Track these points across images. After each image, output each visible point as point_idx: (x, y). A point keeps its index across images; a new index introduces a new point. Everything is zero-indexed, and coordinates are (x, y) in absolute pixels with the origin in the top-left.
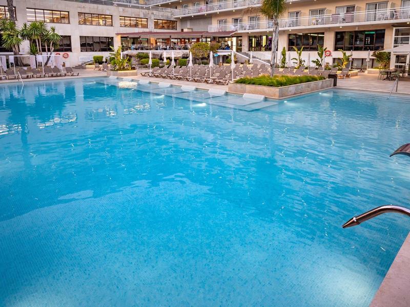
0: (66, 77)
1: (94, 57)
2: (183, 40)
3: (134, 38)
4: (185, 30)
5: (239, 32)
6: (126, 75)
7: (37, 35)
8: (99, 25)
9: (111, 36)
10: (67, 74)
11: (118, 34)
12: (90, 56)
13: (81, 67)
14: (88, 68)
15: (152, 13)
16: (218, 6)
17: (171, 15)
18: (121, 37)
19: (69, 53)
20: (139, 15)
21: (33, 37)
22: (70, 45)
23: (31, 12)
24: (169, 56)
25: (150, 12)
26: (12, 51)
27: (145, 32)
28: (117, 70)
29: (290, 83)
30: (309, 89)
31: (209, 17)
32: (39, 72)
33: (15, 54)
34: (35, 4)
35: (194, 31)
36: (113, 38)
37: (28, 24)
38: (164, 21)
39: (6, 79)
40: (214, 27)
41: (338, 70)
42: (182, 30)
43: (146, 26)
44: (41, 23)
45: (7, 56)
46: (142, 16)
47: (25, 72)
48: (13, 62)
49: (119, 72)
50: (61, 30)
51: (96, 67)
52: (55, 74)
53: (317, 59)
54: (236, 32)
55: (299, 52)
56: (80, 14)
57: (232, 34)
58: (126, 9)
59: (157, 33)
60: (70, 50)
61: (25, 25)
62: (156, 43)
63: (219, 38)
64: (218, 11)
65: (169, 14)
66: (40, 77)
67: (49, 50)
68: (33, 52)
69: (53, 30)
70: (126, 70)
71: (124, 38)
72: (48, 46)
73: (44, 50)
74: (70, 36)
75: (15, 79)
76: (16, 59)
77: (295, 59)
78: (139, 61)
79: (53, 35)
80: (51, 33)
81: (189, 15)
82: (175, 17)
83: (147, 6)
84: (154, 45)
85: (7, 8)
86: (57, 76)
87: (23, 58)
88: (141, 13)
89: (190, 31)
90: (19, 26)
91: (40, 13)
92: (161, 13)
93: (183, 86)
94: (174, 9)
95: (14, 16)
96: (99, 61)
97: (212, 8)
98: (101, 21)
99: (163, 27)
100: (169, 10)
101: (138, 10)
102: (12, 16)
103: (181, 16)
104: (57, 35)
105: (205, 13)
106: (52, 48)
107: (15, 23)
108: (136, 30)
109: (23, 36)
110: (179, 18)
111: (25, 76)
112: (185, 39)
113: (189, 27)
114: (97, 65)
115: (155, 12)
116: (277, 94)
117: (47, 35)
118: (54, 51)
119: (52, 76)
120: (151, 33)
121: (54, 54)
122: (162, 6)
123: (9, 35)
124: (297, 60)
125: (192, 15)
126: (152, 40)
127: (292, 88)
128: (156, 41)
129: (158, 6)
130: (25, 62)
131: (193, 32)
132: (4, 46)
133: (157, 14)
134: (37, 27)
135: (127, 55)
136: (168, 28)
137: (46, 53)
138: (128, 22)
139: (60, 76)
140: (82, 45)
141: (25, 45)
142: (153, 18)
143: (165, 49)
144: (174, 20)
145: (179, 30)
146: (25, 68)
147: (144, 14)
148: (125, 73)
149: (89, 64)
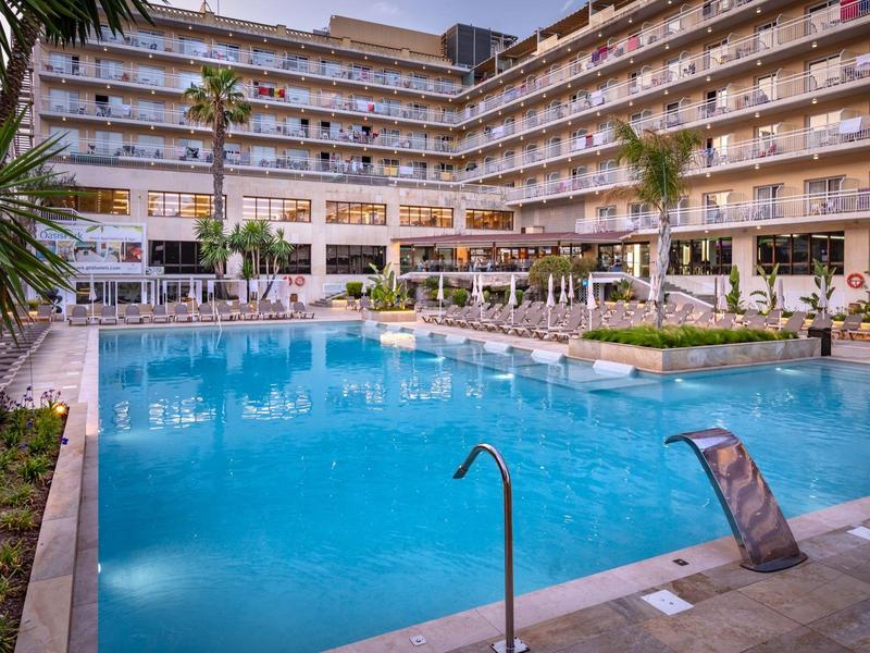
0: (292, 321)
1: (348, 285)
2: (523, 251)
3: (427, 248)
4: (530, 230)
5: (641, 232)
6: (395, 319)
7: (254, 244)
8: (361, 222)
9: (382, 244)
10: (295, 315)
11: (394, 240)
12: (342, 281)
13: (323, 304)
14: (336, 306)
15: (464, 198)
16: (597, 179)
17: (502, 199)
18: (401, 246)
19: (306, 276)
20: (437, 202)
21: (248, 249)
22: (308, 262)
23: (249, 204)
24: (488, 284)
25: (459, 195)
26: (214, 273)
27: (447, 236)
28: (379, 310)
29: (695, 342)
30: (748, 359)
31: (580, 201)
32: (249, 310)
33: (218, 278)
34: (257, 190)
35: (547, 231)
36: (385, 247)
37: (243, 225)
38: (486, 213)
39: (198, 321)
40: (589, 223)
41: (864, 321)
42: (523, 230)
43: (450, 224)
44: (262, 222)
45: (205, 280)
46: (442, 203)
47: (228, 310)
48: (213, 291)
49: (382, 313)
50: (295, 234)
51: (349, 304)
52: (274, 314)
53: (814, 295)
54: (634, 233)
55: (769, 277)
56: (329, 203)
57: (624, 237)
58: (414, 191)
59: (470, 237)
60: (308, 271)
61: (238, 227)
62: (469, 256)
63: (600, 245)
64: (596, 189)
65: (498, 199)
66: (251, 319)
67: (271, 272)
68: (247, 274)
69: (281, 234)
70: (395, 310)
71: (406, 248)
72: (271, 263)
73: (263, 271)
74: (309, 246)
75: (212, 321)
76: (218, 287)
77: (761, 293)
78: (428, 293)
79: (280, 244)
80: (277, 240)
81: (536, 199)
82: (510, 203)
83: (455, 183)
84: (465, 261)
85: (213, 197)
86: (277, 318)
87: (231, 284)
88: (441, 197)
89: (540, 231)
90: (228, 229)
91: (264, 204)
92: (481, 197)
93: (488, 342)
94: (508, 188)
95: (223, 210)
96: (355, 292)
97: (584, 184)
98: (367, 217)
99: (485, 225)
100: (498, 189)
101: (435, 192)
102: (219, 212)
103: (521, 202)
104: (286, 244)
105: (570, 193)
106: (277, 267)
107: (222, 224)
108: (430, 232)
109: (234, 246)
110: (517, 206)
111: (227, 316)
112: (527, 248)
113: (538, 224)
114: (352, 299)
115: (468, 195)
116: (660, 363)
117: (269, 245)
118: (280, 272)
119: (271, 318)
120: (459, 237)
121: (279, 278)
122: (486, 181)
123: (211, 244)
124: (765, 295)
125: (544, 198)
126: (461, 251)
127: (698, 354)
128: (469, 253)
129: (477, 182)
130: (232, 293)
131: (544, 235)
132: (203, 263)
133: (473, 199)
134: (256, 230)
135: (409, 281)
136: (496, 226)
137: (265, 276)
138: (415, 216)
139: (284, 318)
140: (329, 262)
141: (235, 261)
142: (464, 206)
143: (484, 270)
144: (508, 209)
145: (517, 230)
146: (230, 303)
147: (446, 199)
148: (393, 315)
149: (339, 298)
